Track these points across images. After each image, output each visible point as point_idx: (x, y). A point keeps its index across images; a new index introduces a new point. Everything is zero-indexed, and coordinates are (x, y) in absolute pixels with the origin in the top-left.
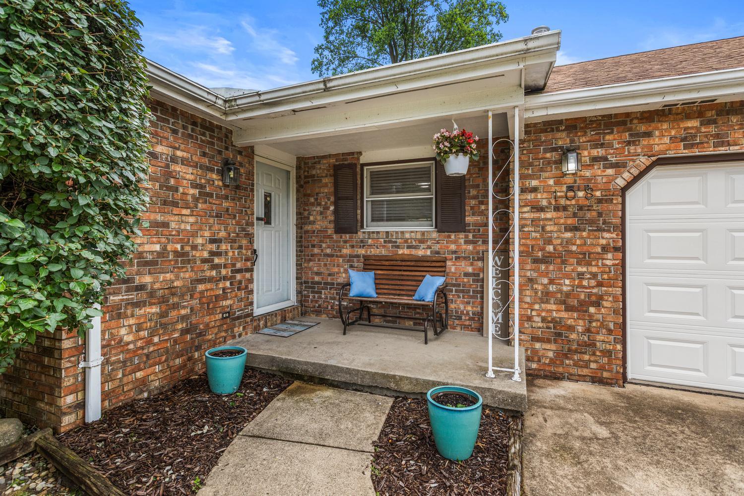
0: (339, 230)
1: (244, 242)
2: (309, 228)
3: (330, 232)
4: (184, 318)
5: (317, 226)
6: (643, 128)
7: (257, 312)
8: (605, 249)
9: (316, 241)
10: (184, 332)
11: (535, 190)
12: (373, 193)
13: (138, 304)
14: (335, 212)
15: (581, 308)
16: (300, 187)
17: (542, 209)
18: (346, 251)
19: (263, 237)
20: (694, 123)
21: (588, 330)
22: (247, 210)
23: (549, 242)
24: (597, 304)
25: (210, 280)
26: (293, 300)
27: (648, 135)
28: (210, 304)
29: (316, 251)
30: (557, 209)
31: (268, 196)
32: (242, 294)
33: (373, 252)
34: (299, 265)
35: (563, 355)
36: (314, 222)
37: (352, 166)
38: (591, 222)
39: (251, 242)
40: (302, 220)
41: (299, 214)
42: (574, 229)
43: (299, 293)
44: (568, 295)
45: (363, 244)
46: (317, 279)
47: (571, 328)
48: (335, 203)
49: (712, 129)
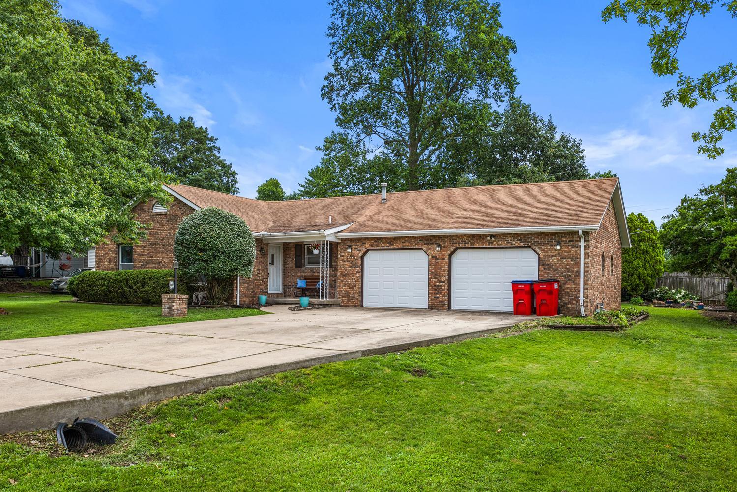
0: (296, 267)
1: (266, 270)
2: (287, 266)
3: (294, 267)
4: (252, 289)
5: (290, 266)
6: (364, 242)
7: (269, 292)
8: (357, 272)
9: (289, 270)
10: (252, 292)
11: (343, 256)
12: (308, 254)
13: (244, 283)
14: (296, 260)
15: (352, 288)
16: (284, 251)
17: (344, 261)
18: (299, 274)
19: (271, 269)
20: (373, 241)
21: (353, 294)
22: (267, 261)
23: (346, 270)
24: (355, 286)
25: (257, 280)
26: (281, 291)
27: (365, 243)
28: (258, 286)
29: (289, 274)
30: (348, 261)
31: (273, 256)
32: (265, 285)
33: (307, 274)
34: (283, 279)
35: (348, 300)
36: (288, 264)
37: (301, 245)
38: (354, 265)
39: (268, 270)
40: (285, 263)
41: (284, 261)
42: (351, 267)
43: (283, 289)
44: (350, 284)
45: (304, 271)
46: (289, 284)
47: (350, 293)
48: (296, 258)
49: (376, 243)
